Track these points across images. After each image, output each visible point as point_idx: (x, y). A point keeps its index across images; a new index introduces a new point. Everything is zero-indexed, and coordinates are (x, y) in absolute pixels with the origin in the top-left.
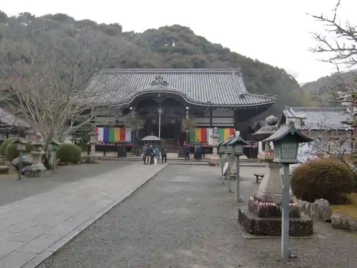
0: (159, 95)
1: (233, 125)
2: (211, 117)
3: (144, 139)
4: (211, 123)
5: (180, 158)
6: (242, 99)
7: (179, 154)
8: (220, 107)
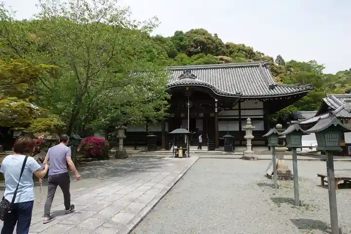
0: (187, 88)
1: (262, 117)
2: (240, 109)
3: (172, 132)
4: (240, 115)
5: (209, 152)
6: (273, 89)
7: (209, 147)
8: (249, 99)
